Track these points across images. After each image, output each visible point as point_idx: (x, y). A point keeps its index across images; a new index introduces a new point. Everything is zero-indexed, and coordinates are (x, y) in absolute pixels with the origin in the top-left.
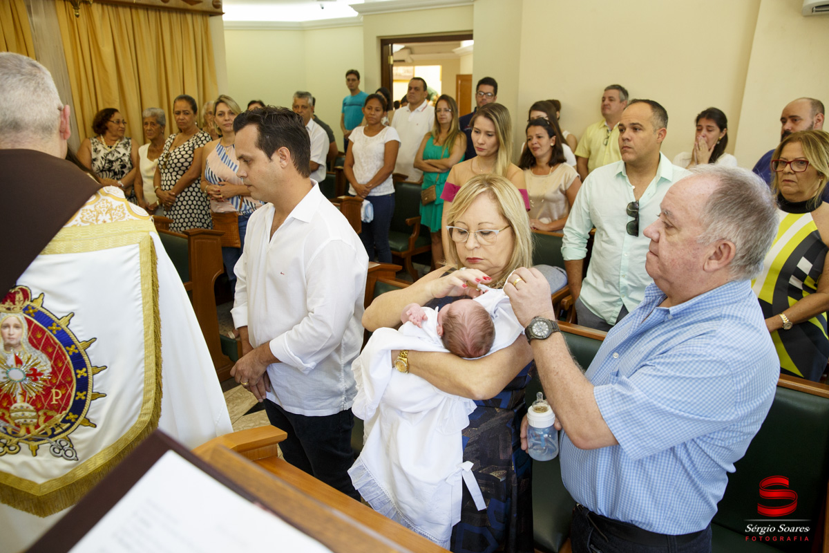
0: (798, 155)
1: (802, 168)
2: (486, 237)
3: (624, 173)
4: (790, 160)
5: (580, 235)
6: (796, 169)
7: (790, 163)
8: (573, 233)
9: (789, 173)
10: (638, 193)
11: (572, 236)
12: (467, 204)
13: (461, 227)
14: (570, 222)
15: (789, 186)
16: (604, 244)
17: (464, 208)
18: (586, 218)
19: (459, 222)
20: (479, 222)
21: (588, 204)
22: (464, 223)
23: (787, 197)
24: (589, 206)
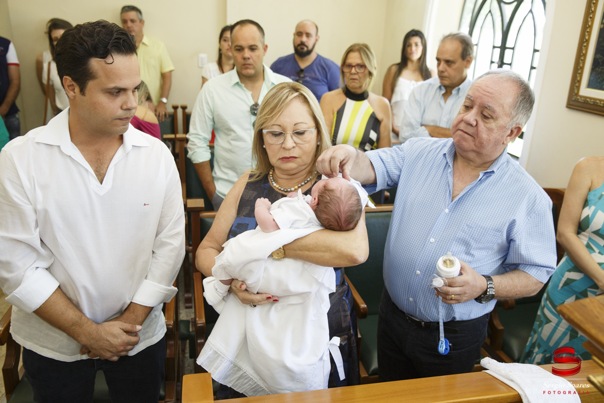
0: (359, 61)
1: (362, 70)
2: (301, 137)
3: (240, 83)
4: (354, 64)
5: (205, 139)
6: (358, 70)
7: (354, 66)
8: (200, 139)
9: (355, 74)
10: (255, 96)
11: (199, 141)
12: (282, 108)
13: (277, 129)
14: (195, 129)
15: (355, 82)
16: (233, 142)
17: (279, 111)
18: (210, 123)
19: (274, 125)
20: (295, 123)
21: (211, 111)
22: (280, 126)
23: (352, 90)
24: (212, 112)
